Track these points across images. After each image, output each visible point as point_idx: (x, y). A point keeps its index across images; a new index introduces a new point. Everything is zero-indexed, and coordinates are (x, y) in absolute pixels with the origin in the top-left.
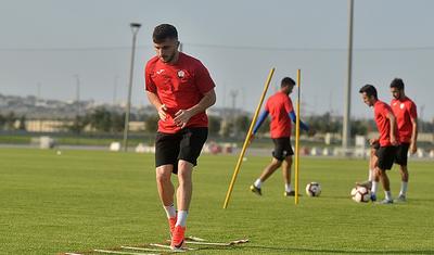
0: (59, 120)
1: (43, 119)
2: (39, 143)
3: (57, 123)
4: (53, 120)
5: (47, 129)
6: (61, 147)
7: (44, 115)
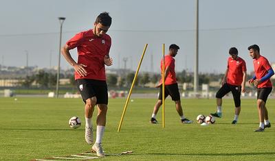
0: (16, 79)
1: (5, 79)
2: (3, 94)
3: (15, 81)
4: (12, 79)
5: (9, 85)
6: (17, 96)
7: (6, 76)
